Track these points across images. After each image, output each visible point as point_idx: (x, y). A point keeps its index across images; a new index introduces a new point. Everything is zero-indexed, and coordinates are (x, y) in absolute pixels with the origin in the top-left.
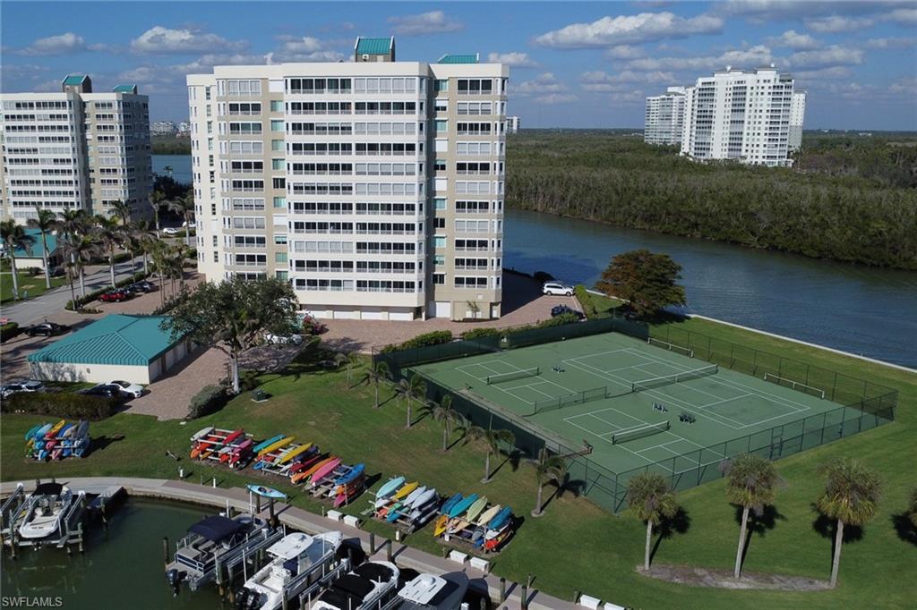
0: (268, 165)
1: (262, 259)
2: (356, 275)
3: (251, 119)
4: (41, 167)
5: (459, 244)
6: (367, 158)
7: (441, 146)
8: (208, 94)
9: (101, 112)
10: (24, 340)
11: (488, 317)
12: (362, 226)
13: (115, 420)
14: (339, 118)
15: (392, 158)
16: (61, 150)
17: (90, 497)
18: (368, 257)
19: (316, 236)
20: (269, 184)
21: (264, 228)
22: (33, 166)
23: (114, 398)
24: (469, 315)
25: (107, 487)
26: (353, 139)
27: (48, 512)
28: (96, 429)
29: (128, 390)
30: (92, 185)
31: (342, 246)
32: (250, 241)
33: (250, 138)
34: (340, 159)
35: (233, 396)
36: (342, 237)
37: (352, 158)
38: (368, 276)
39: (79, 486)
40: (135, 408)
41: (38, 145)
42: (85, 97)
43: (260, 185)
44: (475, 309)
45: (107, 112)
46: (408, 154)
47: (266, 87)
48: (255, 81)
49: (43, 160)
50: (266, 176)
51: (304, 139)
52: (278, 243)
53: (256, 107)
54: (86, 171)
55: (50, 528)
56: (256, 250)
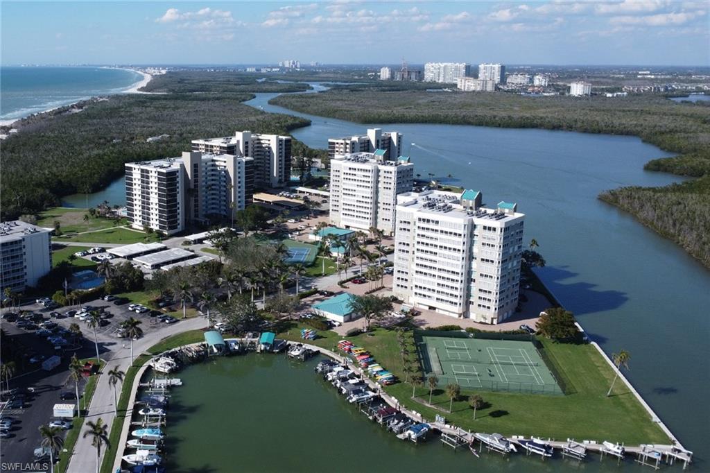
0: (411, 245)
1: (406, 280)
2: (436, 295)
4: (356, 198)
5: (480, 290)
6: (443, 251)
7: (475, 250)
9: (387, 175)
10: (318, 296)
11: (490, 323)
12: (440, 277)
13: (327, 332)
14: (434, 235)
15: (452, 253)
16: (366, 192)
17: (309, 350)
18: (440, 289)
19: (423, 277)
20: (410, 253)
21: (408, 269)
22: (353, 198)
23: (329, 325)
24: (483, 320)
25: (315, 349)
26: (438, 243)
27: (299, 350)
28: (320, 333)
29: (335, 323)
30: (378, 210)
31: (432, 283)
32: (403, 272)
34: (433, 250)
35: (364, 332)
36: (432, 279)
37: (437, 250)
38: (440, 296)
39: (307, 346)
40: (335, 330)
41: (356, 188)
42: (381, 167)
44: (485, 318)
45: (389, 175)
48: (408, 214)
49: (358, 196)
50: (410, 249)
51: (421, 240)
52: (412, 275)
53: (409, 223)
54: (377, 202)
55: (298, 354)
56: (404, 276)
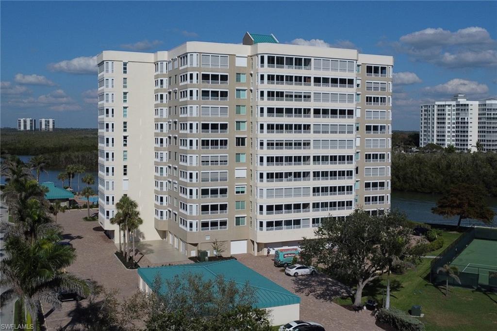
0: (232, 127)
1: (224, 207)
3: (219, 87)
6: (322, 120)
8: (125, 69)
12: (316, 174)
14: (302, 89)
15: (338, 121)
20: (232, 142)
21: (226, 180)
26: (312, 105)
32: (214, 192)
33: (219, 103)
34: (302, 120)
36: (301, 183)
37: (311, 120)
38: (320, 214)
43: (224, 143)
46: (348, 117)
47: (233, 62)
48: (224, 56)
50: (229, 135)
52: (237, 192)
53: (224, 78)
56: (219, 200)
